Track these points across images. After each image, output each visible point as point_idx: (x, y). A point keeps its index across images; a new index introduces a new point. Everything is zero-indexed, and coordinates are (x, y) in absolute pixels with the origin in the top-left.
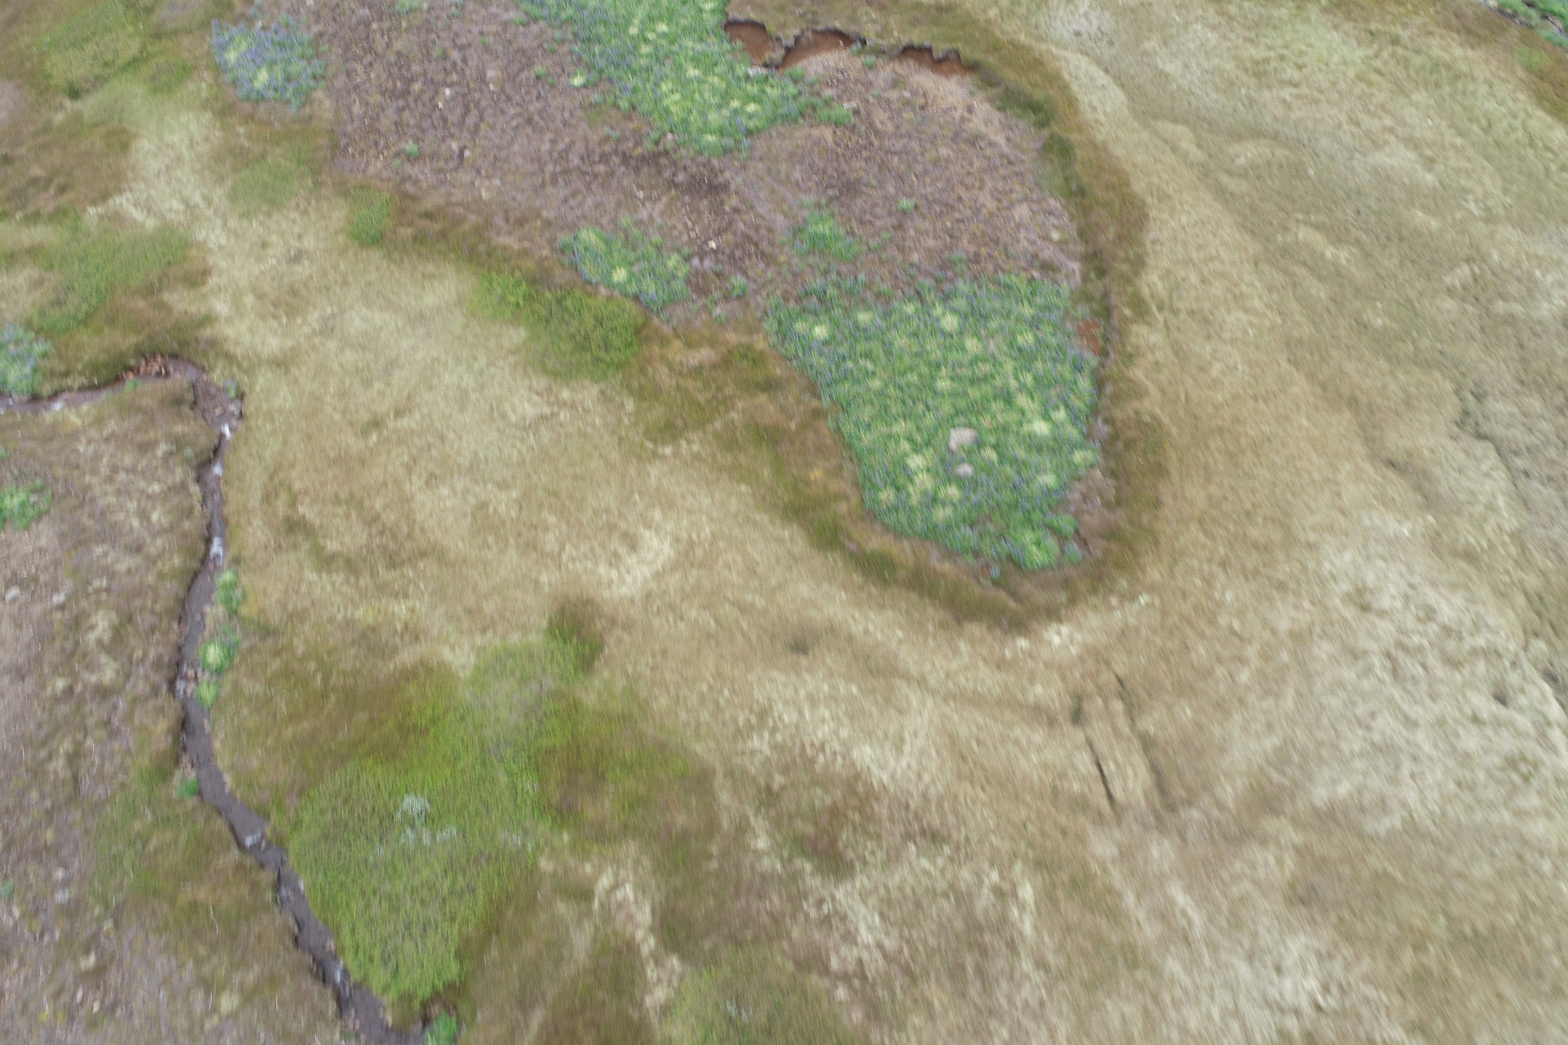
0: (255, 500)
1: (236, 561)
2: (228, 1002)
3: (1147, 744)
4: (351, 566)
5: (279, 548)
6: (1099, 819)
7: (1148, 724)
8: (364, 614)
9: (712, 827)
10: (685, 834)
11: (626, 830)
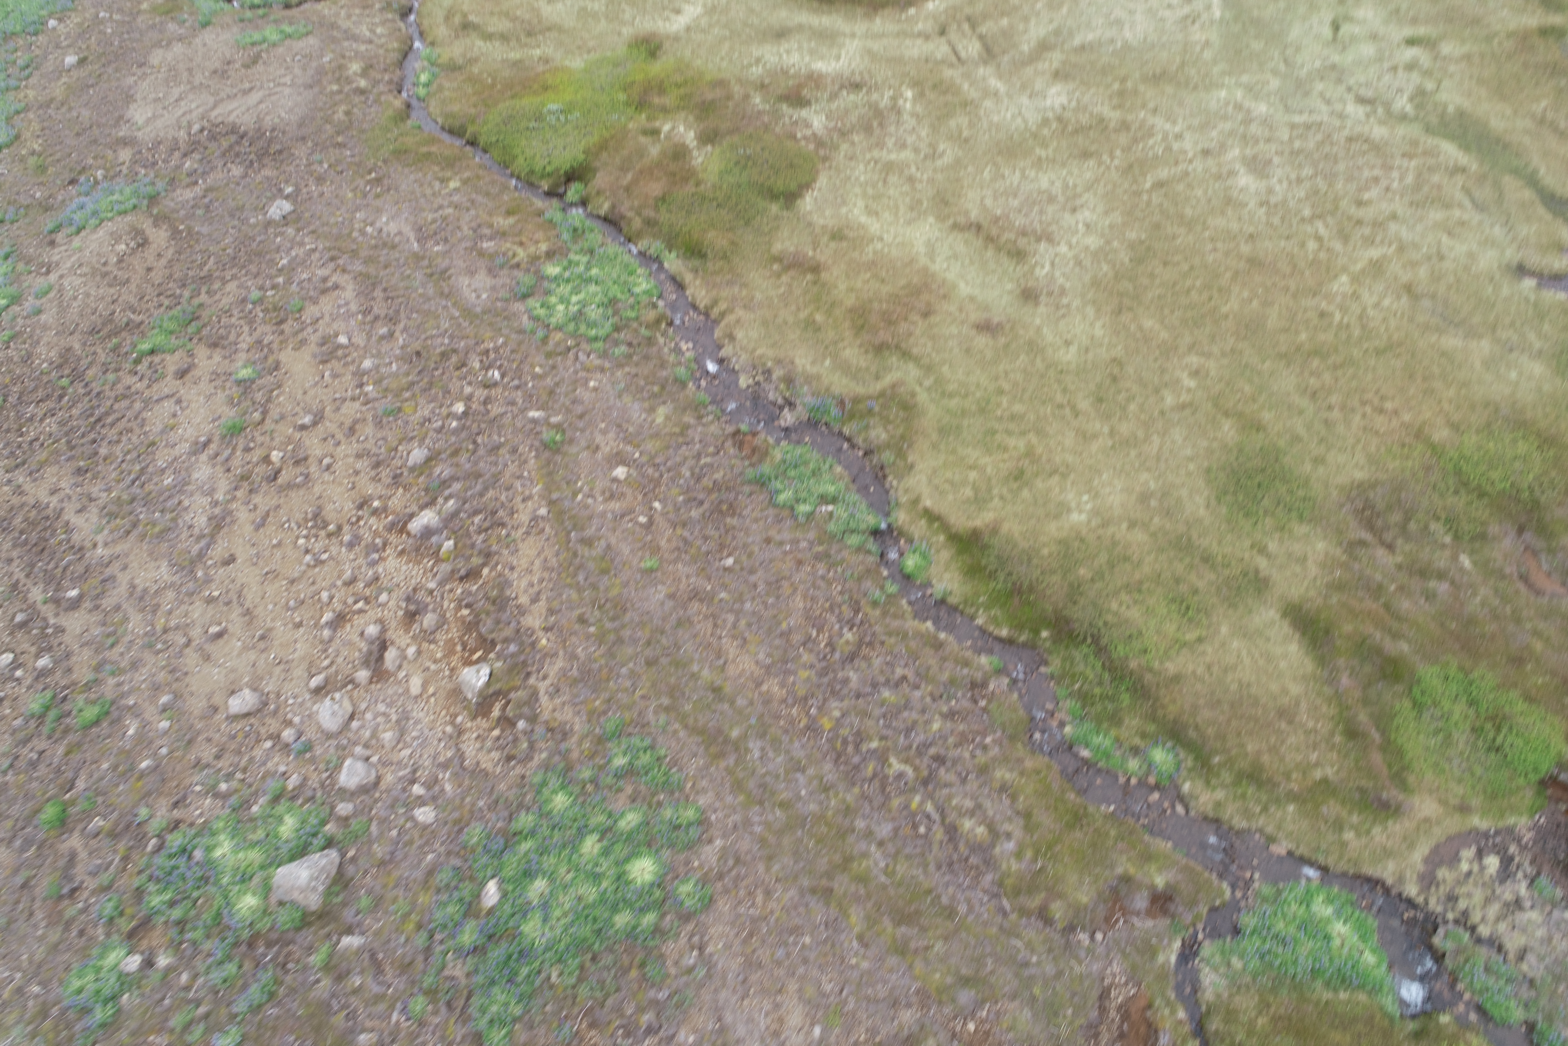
0: (440, 19)
1: (432, 44)
2: (452, 185)
3: (981, 38)
4: (504, 38)
5: (457, 37)
6: (951, 65)
7: (983, 29)
8: (515, 55)
9: (729, 97)
10: (713, 102)
11: (678, 108)
